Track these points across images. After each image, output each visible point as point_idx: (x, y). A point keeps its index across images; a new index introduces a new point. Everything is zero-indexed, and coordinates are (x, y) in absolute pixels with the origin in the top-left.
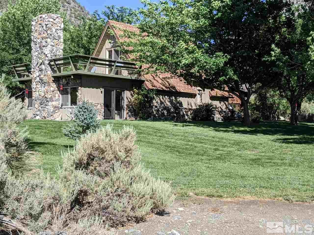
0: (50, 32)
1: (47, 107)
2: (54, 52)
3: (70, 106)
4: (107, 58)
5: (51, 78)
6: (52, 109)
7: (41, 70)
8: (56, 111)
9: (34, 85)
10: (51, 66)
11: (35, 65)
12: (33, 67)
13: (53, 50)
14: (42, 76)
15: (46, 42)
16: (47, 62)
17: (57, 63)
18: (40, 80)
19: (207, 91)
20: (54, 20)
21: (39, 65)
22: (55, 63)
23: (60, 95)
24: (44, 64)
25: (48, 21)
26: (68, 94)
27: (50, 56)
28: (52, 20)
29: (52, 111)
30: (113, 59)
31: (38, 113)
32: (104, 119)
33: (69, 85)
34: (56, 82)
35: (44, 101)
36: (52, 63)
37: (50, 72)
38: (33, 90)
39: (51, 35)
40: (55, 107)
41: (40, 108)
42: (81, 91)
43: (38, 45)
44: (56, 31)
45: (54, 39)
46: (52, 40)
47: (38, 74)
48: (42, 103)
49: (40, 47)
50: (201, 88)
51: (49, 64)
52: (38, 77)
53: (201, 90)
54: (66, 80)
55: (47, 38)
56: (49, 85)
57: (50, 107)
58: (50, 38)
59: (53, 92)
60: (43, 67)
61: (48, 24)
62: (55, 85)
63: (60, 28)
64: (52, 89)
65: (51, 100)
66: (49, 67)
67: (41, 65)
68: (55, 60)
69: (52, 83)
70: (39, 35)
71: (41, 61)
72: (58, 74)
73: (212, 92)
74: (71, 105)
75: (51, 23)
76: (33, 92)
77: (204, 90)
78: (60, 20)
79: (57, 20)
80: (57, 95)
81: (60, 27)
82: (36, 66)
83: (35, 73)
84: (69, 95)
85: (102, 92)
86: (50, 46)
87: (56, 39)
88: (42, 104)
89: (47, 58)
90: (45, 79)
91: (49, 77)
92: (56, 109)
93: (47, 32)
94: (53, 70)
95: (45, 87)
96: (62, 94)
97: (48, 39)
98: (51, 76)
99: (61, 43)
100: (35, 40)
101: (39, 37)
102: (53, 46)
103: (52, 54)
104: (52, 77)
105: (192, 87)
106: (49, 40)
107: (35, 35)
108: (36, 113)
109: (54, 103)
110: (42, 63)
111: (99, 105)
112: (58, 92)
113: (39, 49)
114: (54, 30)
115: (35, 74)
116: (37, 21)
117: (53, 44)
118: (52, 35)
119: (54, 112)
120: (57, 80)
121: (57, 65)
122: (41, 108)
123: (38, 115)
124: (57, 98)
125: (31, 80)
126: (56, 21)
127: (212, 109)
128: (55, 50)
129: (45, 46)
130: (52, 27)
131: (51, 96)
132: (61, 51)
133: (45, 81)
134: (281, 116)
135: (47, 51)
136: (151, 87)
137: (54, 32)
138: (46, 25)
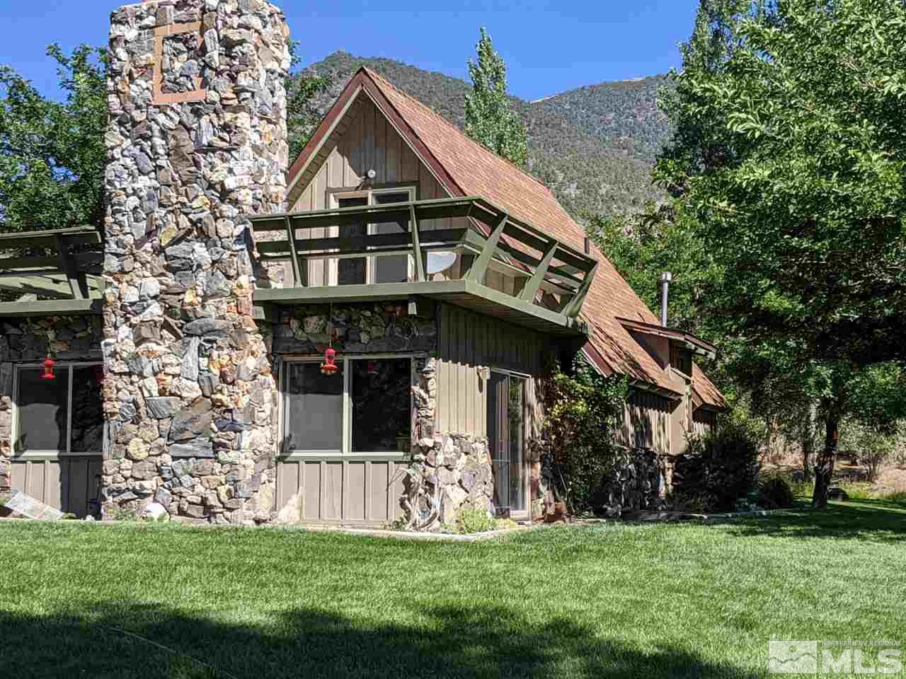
3: (347, 451)
5: (252, 307)
7: (179, 268)
8: (264, 477)
9: (118, 341)
11: (129, 239)
12: (114, 248)
14: (189, 297)
15: (222, 127)
18: (172, 315)
20: (265, 25)
21: (160, 241)
22: (294, 237)
23: (280, 396)
26: (341, 393)
27: (250, 200)
33: (348, 349)
36: (269, 235)
37: (247, 281)
38: (116, 365)
40: (261, 456)
41: (167, 458)
42: (436, 379)
46: (254, 122)
47: (152, 286)
48: (187, 435)
51: (245, 238)
52: (155, 302)
53: (689, 382)
56: (243, 345)
60: (198, 251)
62: (263, 344)
63: (278, 70)
67: (178, 239)
68: (291, 222)
69: (252, 333)
70: (167, 89)
71: (179, 221)
74: (356, 447)
76: (108, 375)
78: (278, 31)
80: (267, 395)
82: (139, 243)
83: (127, 277)
84: (346, 395)
85: (481, 383)
88: (184, 440)
90: (215, 312)
91: (245, 302)
92: (263, 464)
93: (233, 80)
95: (215, 353)
96: (288, 390)
98: (246, 299)
100: (137, 115)
104: (256, 303)
105: (662, 367)
107: (132, 90)
110: (187, 232)
112: (271, 377)
115: (134, 284)
116: (149, 23)
121: (298, 245)
122: (174, 458)
123: (144, 495)
125: (98, 313)
126: (267, 29)
129: (215, 150)
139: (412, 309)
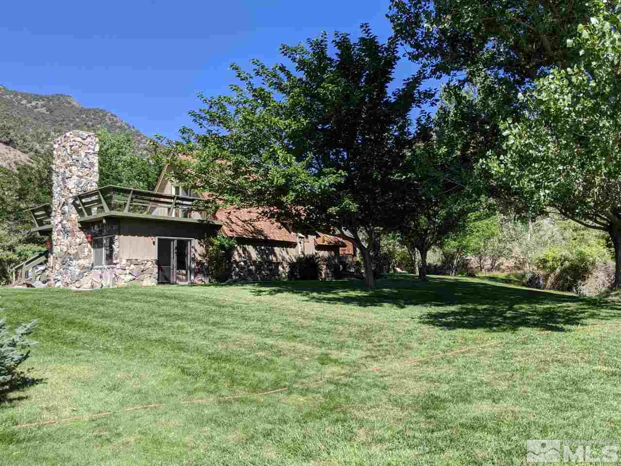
0: (77, 157)
1: (70, 268)
2: (82, 185)
3: (104, 266)
4: (174, 193)
5: (78, 224)
6: (78, 271)
7: (64, 214)
8: (85, 274)
9: (55, 236)
10: (76, 206)
11: (56, 206)
12: (54, 209)
13: (81, 183)
14: (65, 222)
15: (70, 171)
16: (71, 201)
17: (84, 200)
18: (63, 228)
19: (311, 238)
20: (84, 139)
21: (61, 205)
22: (81, 202)
23: (92, 249)
24: (67, 204)
25: (73, 141)
26: (102, 248)
27: (75, 192)
28: (80, 139)
29: (77, 273)
30: (181, 195)
31: (59, 277)
32: (159, 283)
34: (85, 230)
35: (66, 260)
36: (78, 202)
37: (75, 216)
38: (54, 243)
39: (78, 161)
40: (84, 268)
42: (119, 242)
43: (60, 177)
44: (86, 156)
45: (83, 166)
46: (79, 168)
47: (59, 219)
48: (64, 262)
49: (63, 179)
50: (303, 234)
51: (74, 203)
52: (60, 224)
53: (303, 238)
54: (99, 227)
55: (71, 165)
56: (74, 235)
57: (75, 268)
58: (76, 166)
59: (80, 245)
60: (66, 208)
61: (73, 146)
62: (84, 235)
63: (92, 152)
64: (78, 240)
65: (76, 257)
66: (74, 208)
67: (63, 205)
68: (80, 197)
69: (79, 231)
70: (62, 162)
71: (63, 200)
72: (86, 217)
73: (317, 240)
74: (106, 264)
75: (78, 143)
76: (54, 246)
77: (307, 237)
78: (93, 141)
79: (89, 139)
80: (86, 250)
81: (94, 151)
82: (58, 207)
83: (56, 217)
84: (104, 249)
85: (154, 243)
86: (76, 178)
87: (86, 168)
88: (64, 264)
89: (71, 195)
90: (68, 225)
91: (74, 223)
92: (85, 270)
93: (71, 157)
94: (80, 212)
95: (69, 238)
96: (94, 247)
97: (73, 167)
98: (76, 221)
99: (95, 174)
100: (57, 170)
101: (63, 165)
102: (81, 177)
103: (79, 189)
104: (78, 222)
105: (290, 233)
106: (74, 169)
107: (57, 163)
108: (57, 277)
109: (81, 262)
110: (64, 203)
111: (150, 263)
112: (89, 244)
113: (61, 183)
114: (83, 154)
115: (56, 220)
116: (59, 143)
117: (81, 174)
118: (80, 162)
119: (81, 275)
120: (85, 226)
121: (84, 204)
122: (63, 269)
123: (59, 281)
124: (86, 254)
125: (52, 228)
126: (87, 141)
127: (318, 261)
128: (83, 182)
129: (69, 178)
130: (80, 149)
131: (76, 251)
132: (94, 184)
133: (68, 229)
134: (397, 267)
135: (71, 184)
136: (230, 234)
137: (83, 157)
138: (71, 146)
139: (104, 221)
